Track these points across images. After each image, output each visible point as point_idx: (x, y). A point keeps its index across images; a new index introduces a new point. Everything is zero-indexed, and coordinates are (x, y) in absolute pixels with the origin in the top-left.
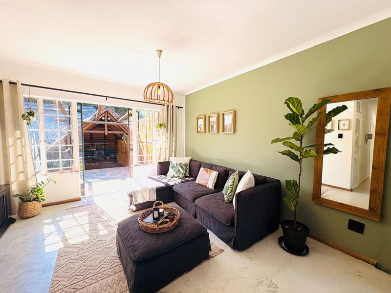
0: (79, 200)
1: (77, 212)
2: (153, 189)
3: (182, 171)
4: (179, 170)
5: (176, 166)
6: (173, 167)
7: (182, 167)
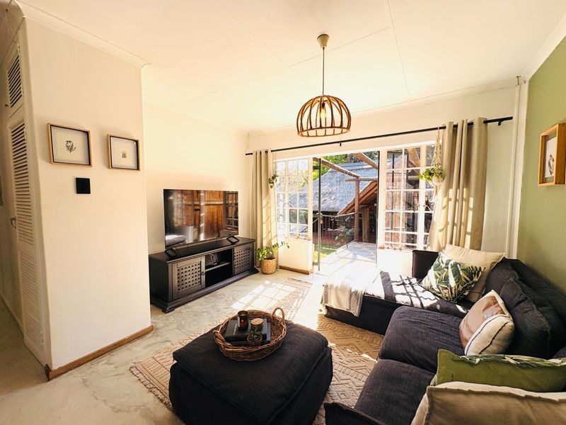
0: (306, 273)
1: (289, 285)
2: (356, 293)
3: (452, 282)
4: (446, 278)
5: (443, 266)
6: (438, 268)
7: (456, 273)
